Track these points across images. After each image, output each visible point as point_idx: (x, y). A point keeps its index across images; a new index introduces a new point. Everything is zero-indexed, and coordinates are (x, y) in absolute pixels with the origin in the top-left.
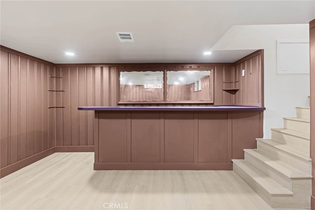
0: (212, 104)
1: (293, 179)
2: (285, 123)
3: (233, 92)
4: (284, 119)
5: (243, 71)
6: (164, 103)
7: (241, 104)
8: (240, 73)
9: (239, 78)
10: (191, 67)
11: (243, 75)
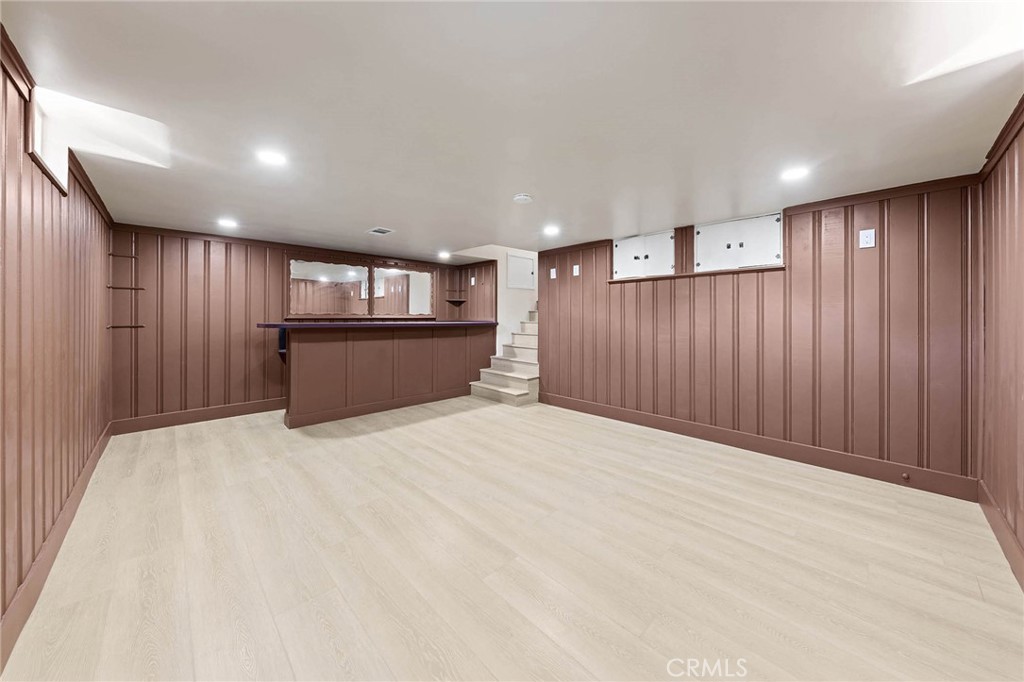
0: (434, 319)
1: (529, 380)
2: (513, 338)
3: (458, 304)
4: (513, 334)
5: (473, 279)
6: (369, 317)
7: (469, 318)
8: (468, 281)
9: (466, 286)
10: (396, 264)
11: (473, 283)
